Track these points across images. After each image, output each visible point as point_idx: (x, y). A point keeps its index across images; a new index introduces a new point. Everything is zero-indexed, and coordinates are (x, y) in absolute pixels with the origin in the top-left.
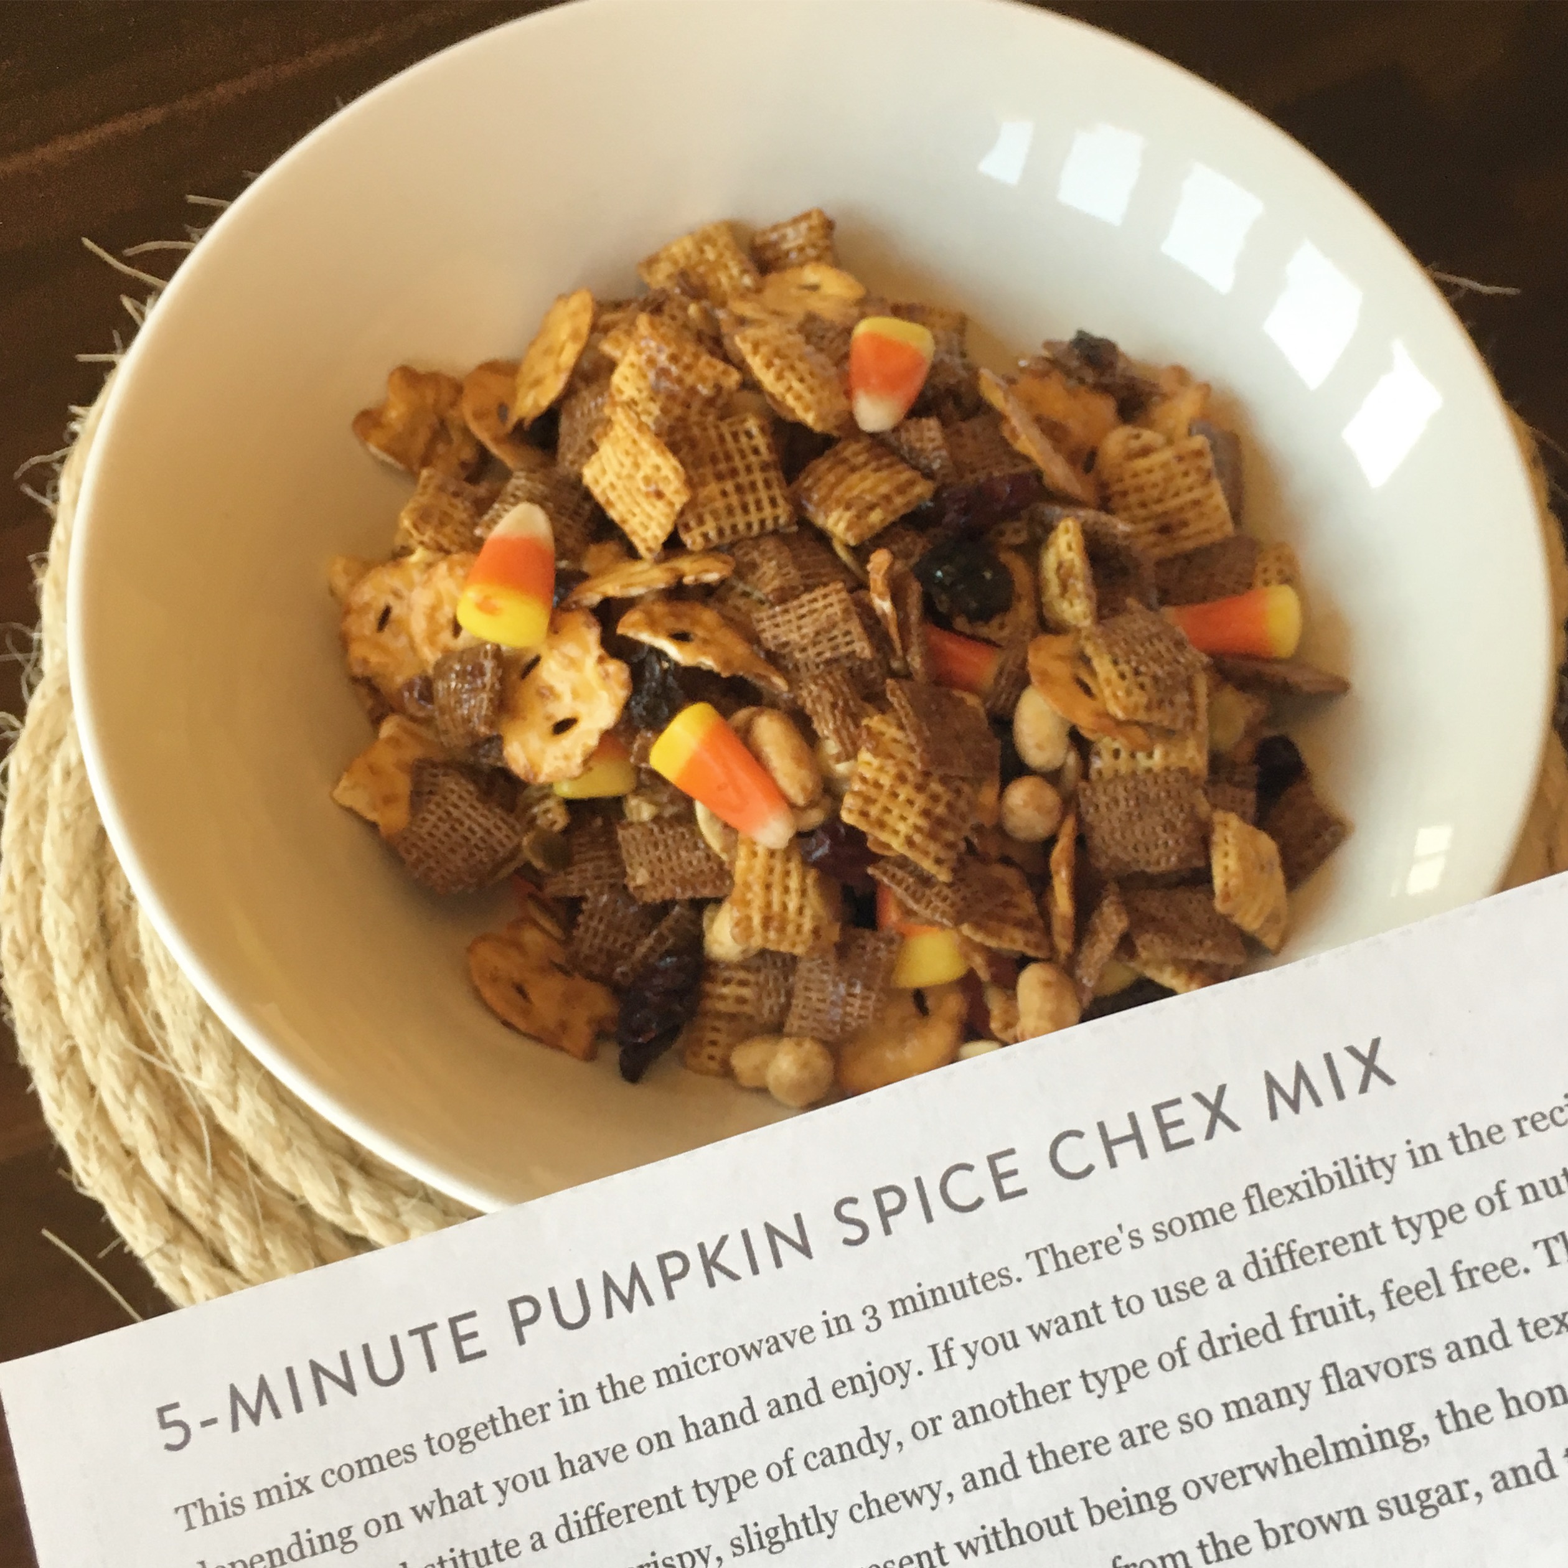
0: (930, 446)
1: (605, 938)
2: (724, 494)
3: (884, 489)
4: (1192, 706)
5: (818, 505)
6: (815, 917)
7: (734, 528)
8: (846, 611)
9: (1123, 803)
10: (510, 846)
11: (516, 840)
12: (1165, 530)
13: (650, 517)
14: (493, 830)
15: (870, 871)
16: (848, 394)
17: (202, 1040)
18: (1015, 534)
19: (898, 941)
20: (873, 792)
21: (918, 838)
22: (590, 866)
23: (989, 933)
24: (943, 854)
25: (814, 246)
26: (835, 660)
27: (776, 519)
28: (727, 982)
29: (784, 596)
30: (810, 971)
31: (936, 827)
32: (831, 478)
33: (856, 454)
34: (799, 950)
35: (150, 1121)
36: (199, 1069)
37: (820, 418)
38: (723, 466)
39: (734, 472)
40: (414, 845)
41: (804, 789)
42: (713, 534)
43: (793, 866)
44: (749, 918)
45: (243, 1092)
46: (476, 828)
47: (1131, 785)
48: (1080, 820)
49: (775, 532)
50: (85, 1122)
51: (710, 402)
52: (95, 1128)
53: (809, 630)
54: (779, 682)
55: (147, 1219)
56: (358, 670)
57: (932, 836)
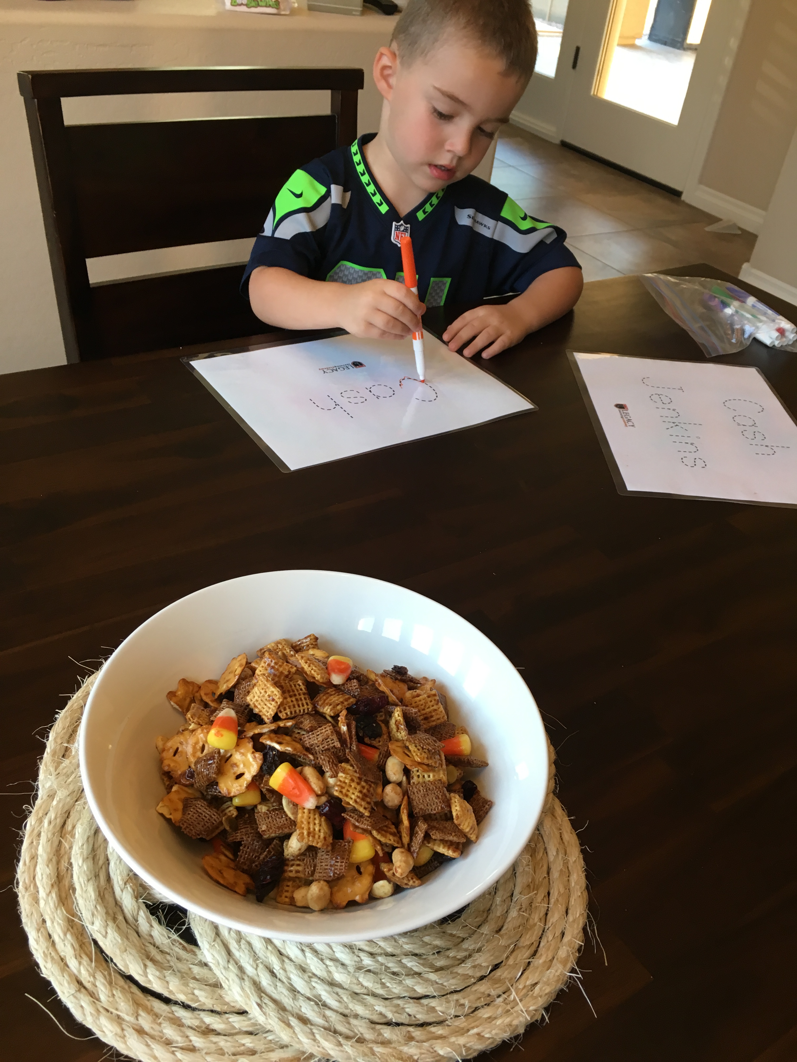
0: (355, 688)
1: (249, 855)
2: (292, 701)
3: (341, 700)
4: (441, 760)
5: (321, 706)
6: (325, 833)
7: (295, 712)
8: (332, 732)
9: (422, 791)
10: (218, 821)
11: (220, 819)
12: (426, 719)
13: (269, 708)
14: (213, 816)
15: (343, 815)
16: (329, 674)
17: (95, 912)
18: (380, 717)
19: (352, 842)
20: (344, 785)
21: (358, 800)
22: (244, 830)
23: (383, 835)
24: (366, 806)
25: (312, 644)
26: (328, 749)
27: (308, 709)
28: (292, 865)
29: (312, 729)
30: (322, 855)
31: (364, 797)
32: (325, 698)
33: (332, 692)
34: (319, 845)
35: (72, 945)
36: (93, 923)
37: (322, 678)
38: (291, 693)
39: (295, 695)
40: (185, 822)
41: (320, 788)
42: (289, 713)
43: (317, 816)
44: (303, 833)
45: (109, 931)
46: (206, 815)
47: (424, 785)
48: (409, 797)
49: (307, 713)
50: (47, 948)
51: (287, 676)
52: (51, 950)
53: (320, 739)
54: (311, 757)
55: (69, 983)
56: (166, 769)
57: (363, 799)
